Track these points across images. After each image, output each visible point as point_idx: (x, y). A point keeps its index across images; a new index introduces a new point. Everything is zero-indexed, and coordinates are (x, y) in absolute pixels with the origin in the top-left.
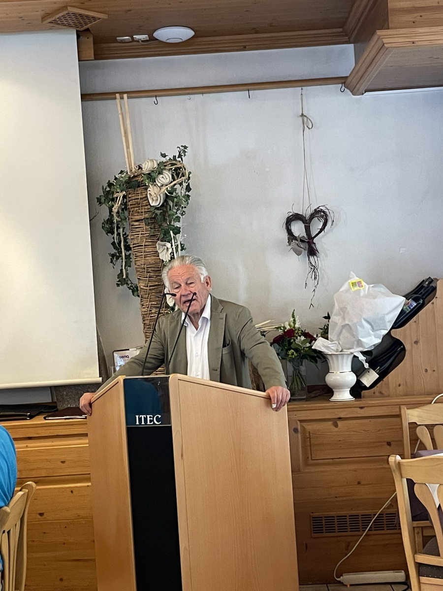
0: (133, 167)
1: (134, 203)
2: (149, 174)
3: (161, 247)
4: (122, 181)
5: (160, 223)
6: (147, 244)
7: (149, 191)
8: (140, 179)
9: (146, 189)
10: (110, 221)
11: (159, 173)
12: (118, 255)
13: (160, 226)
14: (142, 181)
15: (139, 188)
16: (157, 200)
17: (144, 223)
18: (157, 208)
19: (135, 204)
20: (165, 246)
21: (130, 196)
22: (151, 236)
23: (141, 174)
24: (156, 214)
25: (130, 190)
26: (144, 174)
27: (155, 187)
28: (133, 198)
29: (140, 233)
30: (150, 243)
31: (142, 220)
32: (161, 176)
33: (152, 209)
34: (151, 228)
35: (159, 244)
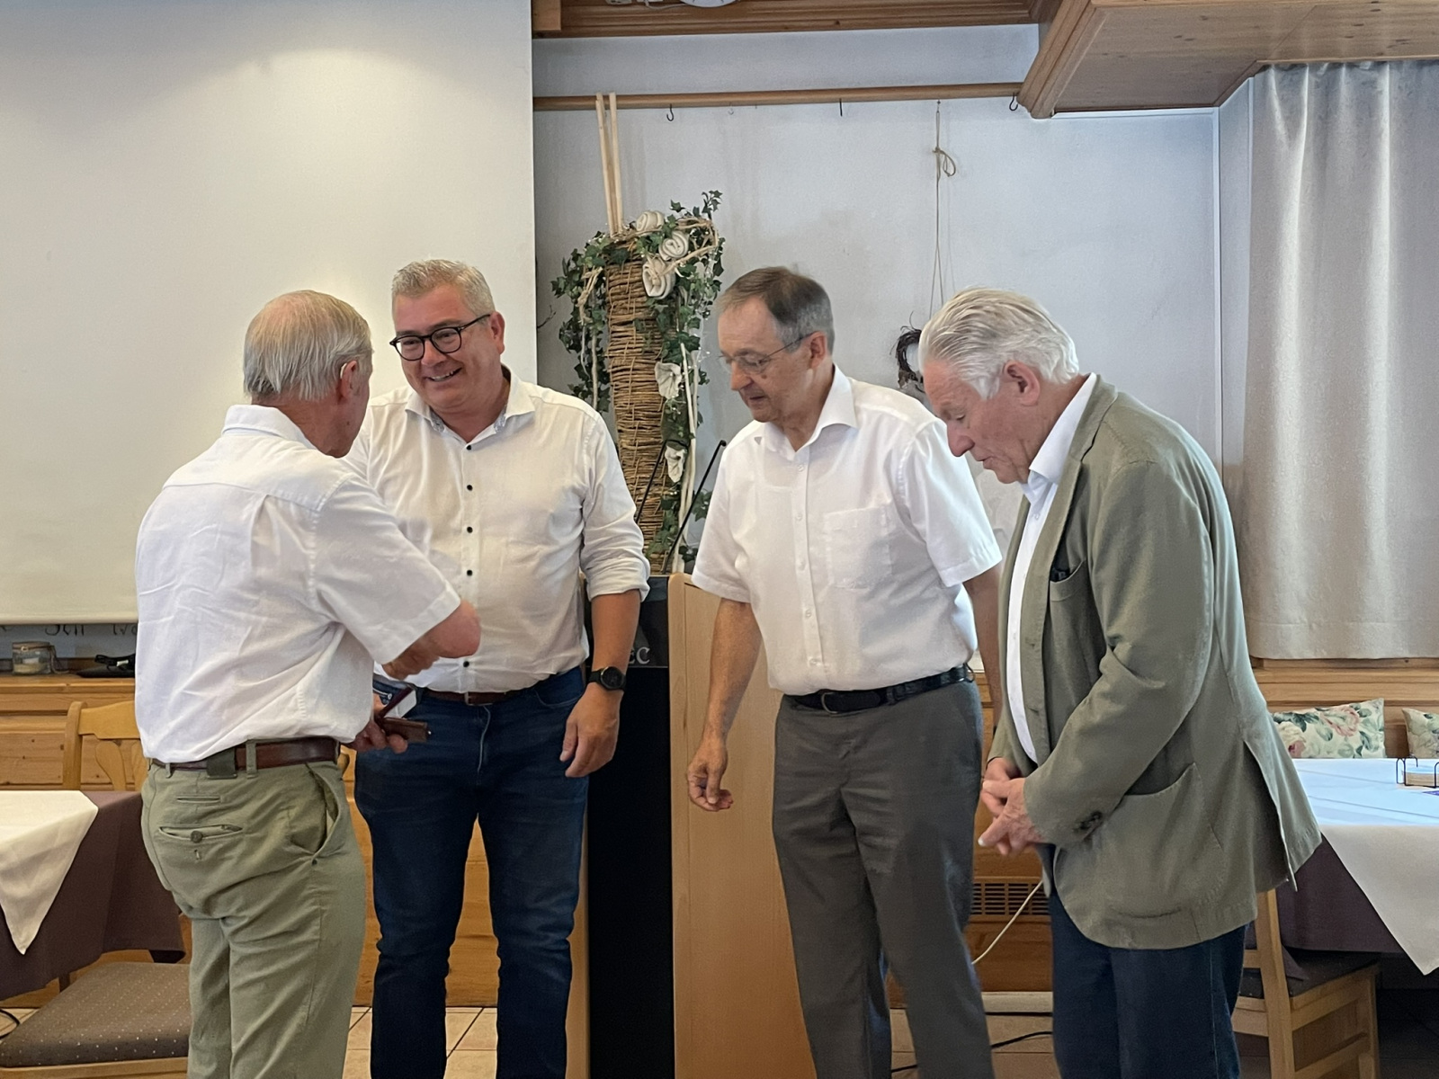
0: (620, 226)
1: (619, 291)
2: (648, 238)
3: (663, 372)
4: (598, 250)
5: (663, 329)
6: (637, 366)
7: (647, 268)
8: (631, 247)
9: (640, 266)
10: (574, 325)
11: (666, 237)
12: (585, 388)
13: (663, 333)
14: (635, 250)
15: (629, 264)
16: (660, 286)
17: (634, 329)
18: (660, 302)
19: (619, 294)
20: (671, 371)
21: (611, 278)
22: (646, 352)
23: (632, 238)
24: (657, 312)
25: (612, 267)
26: (638, 238)
27: (657, 262)
28: (617, 282)
29: (626, 346)
30: (644, 366)
31: (631, 322)
32: (669, 241)
33: (650, 303)
34: (647, 339)
35: (659, 368)
